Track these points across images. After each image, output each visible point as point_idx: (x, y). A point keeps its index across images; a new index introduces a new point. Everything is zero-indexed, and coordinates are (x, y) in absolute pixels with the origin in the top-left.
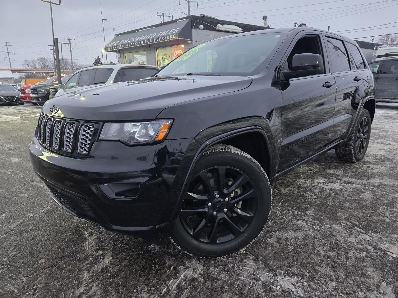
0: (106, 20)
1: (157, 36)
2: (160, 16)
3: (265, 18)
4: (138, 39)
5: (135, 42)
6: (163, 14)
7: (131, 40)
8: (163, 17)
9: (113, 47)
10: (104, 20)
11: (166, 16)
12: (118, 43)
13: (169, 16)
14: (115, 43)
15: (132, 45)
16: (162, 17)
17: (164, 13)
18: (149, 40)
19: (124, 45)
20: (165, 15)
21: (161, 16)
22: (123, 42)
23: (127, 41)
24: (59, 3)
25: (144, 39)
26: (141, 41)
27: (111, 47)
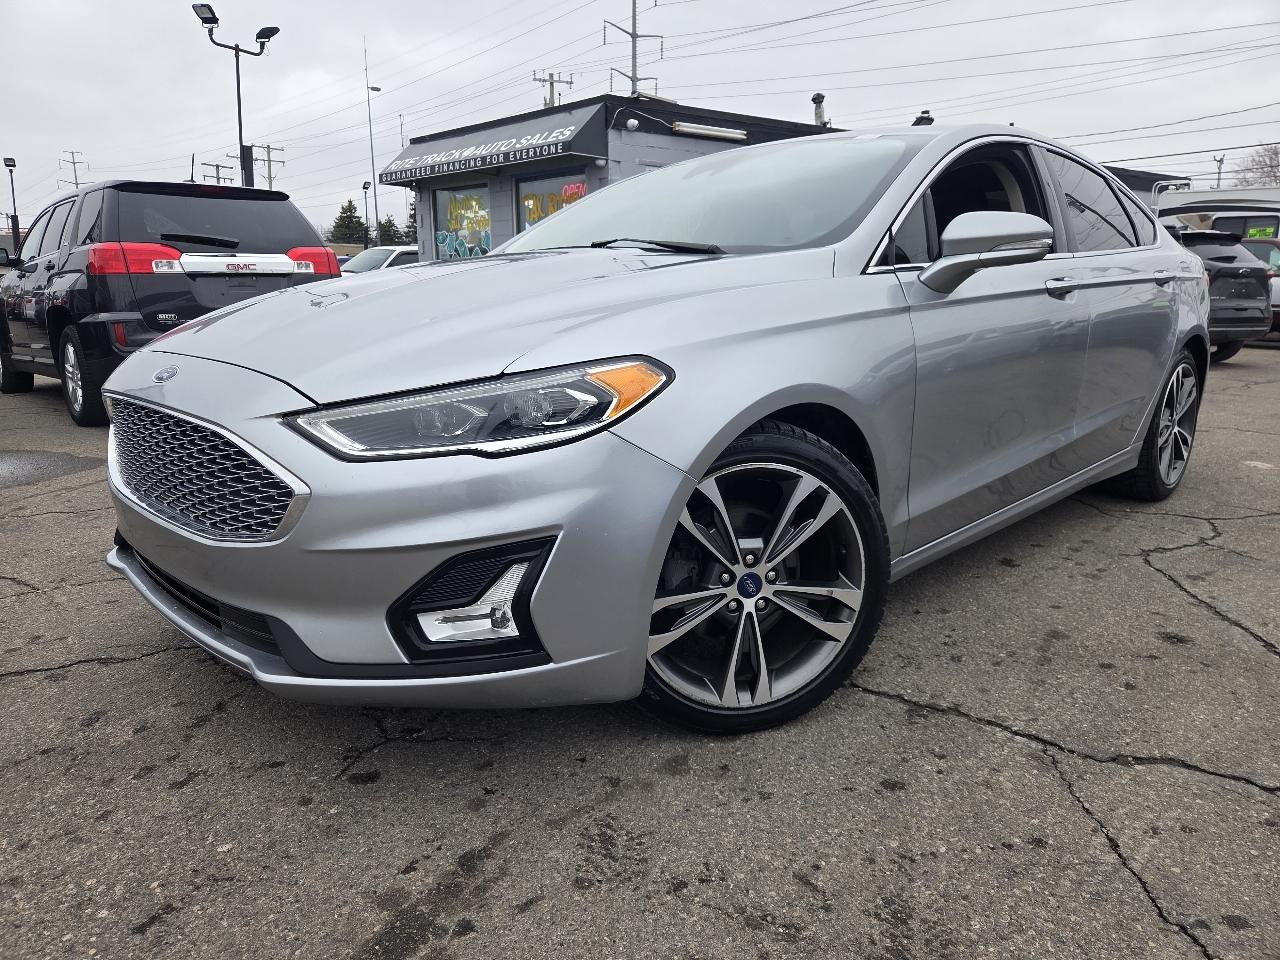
0: (378, 90)
1: (518, 146)
2: (540, 80)
3: (818, 100)
4: (468, 153)
5: (460, 162)
6: (551, 75)
7: (451, 155)
8: (552, 84)
9: (401, 172)
11: (559, 81)
12: (417, 161)
13: (567, 82)
14: (409, 163)
15: (451, 168)
16: (548, 84)
17: (555, 72)
18: (498, 156)
19: (433, 167)
20: (556, 78)
21: (545, 81)
22: (430, 161)
23: (442, 157)
25: (483, 153)
26: (475, 159)
27: (396, 173)
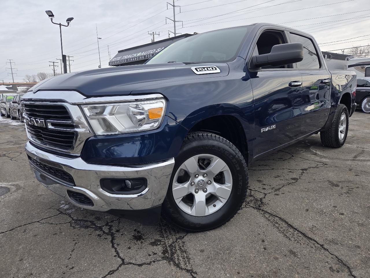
0: (101, 39)
1: (156, 52)
2: (150, 34)
4: (139, 55)
5: (136, 58)
6: (153, 33)
7: (133, 55)
9: (116, 62)
10: (99, 38)
11: (156, 34)
12: (122, 58)
13: (158, 34)
14: (119, 59)
15: (133, 60)
16: (152, 35)
18: (150, 55)
19: (127, 60)
22: (126, 58)
23: (130, 56)
24: (67, 25)
25: (144, 54)
26: (142, 56)
27: (114, 62)
